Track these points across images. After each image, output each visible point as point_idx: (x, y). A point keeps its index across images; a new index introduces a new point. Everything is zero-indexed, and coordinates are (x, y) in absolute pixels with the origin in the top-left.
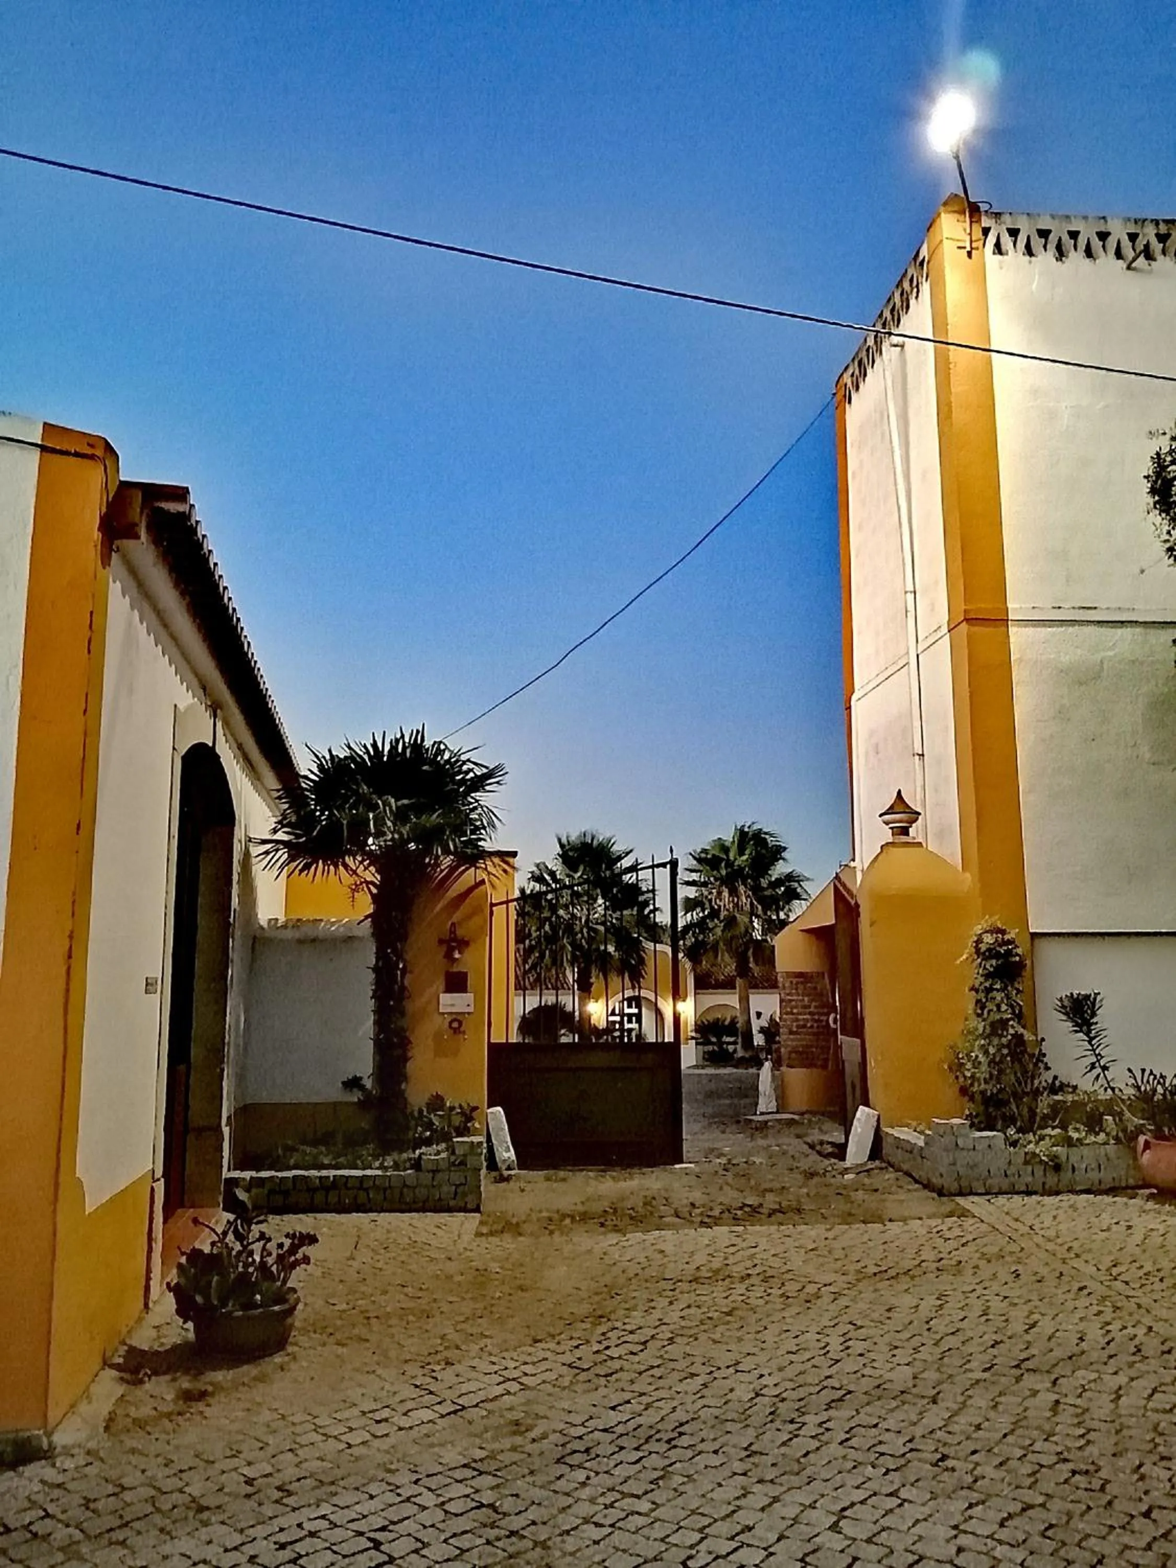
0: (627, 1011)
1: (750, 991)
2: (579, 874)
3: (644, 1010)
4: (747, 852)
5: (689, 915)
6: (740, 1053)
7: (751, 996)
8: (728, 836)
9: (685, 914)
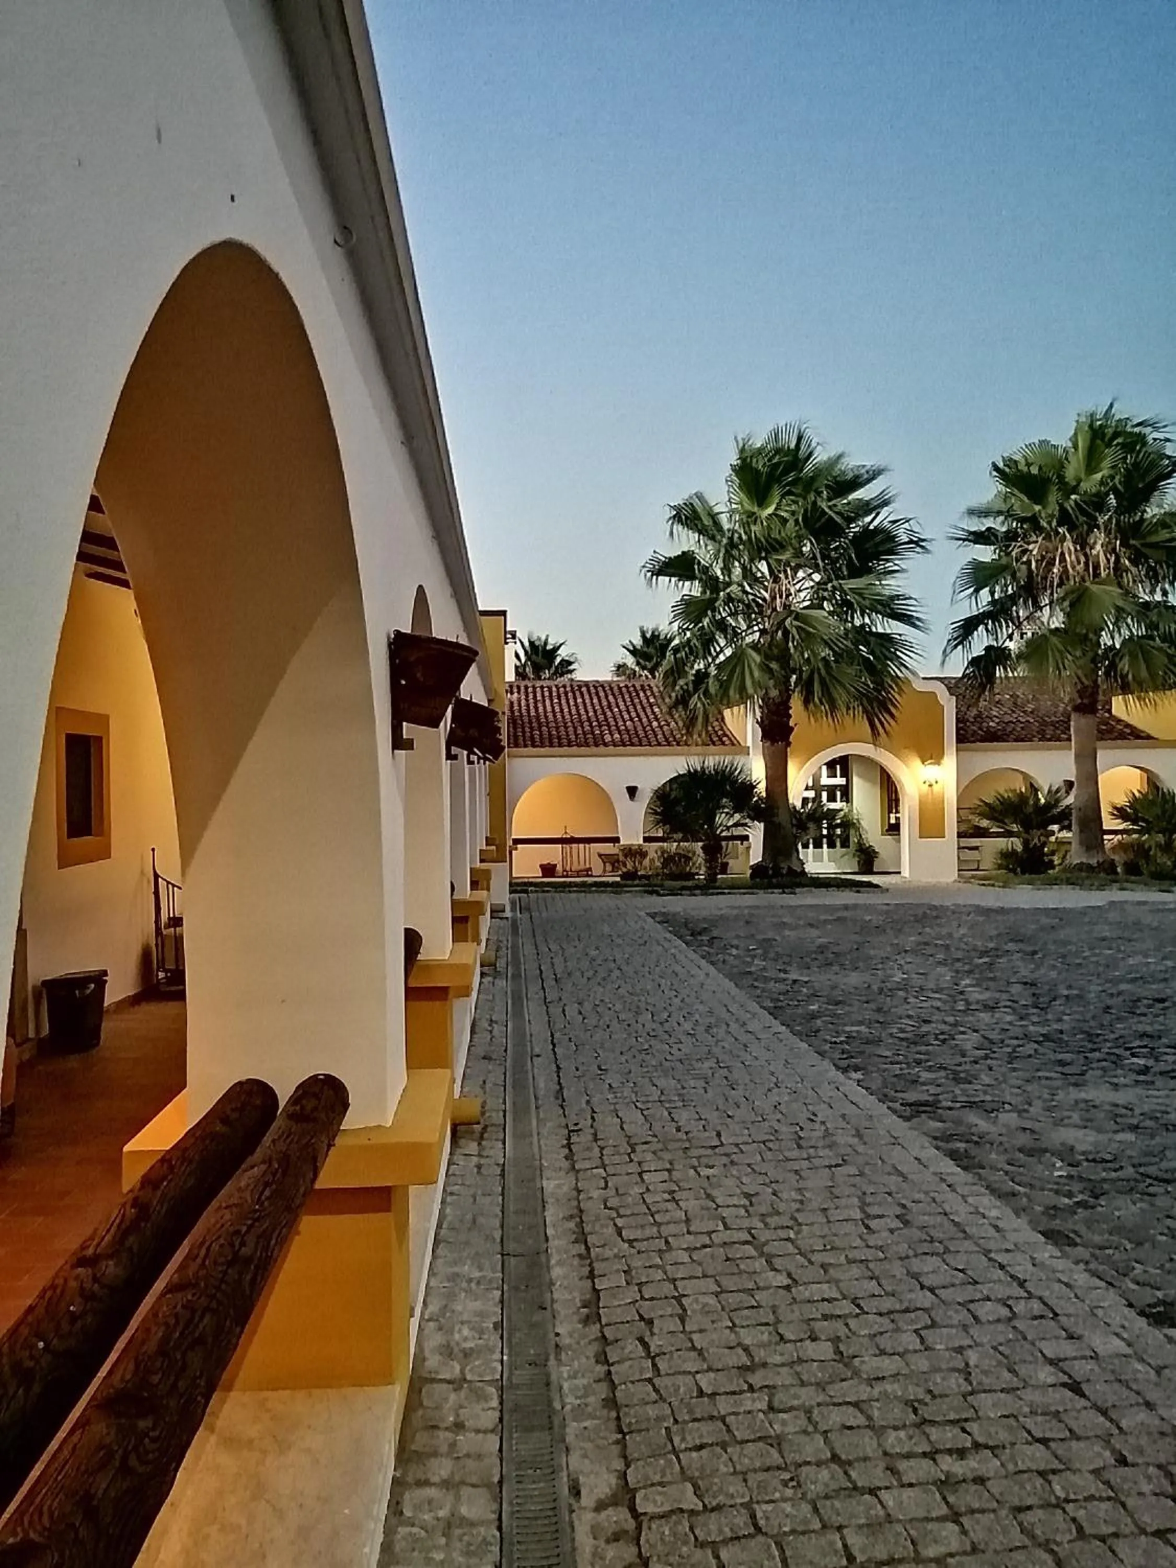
0: (825, 781)
1: (1099, 744)
2: (770, 510)
3: (855, 779)
4: (1106, 464)
5: (985, 592)
6: (1076, 857)
7: (1100, 754)
8: (1061, 437)
9: (977, 591)
